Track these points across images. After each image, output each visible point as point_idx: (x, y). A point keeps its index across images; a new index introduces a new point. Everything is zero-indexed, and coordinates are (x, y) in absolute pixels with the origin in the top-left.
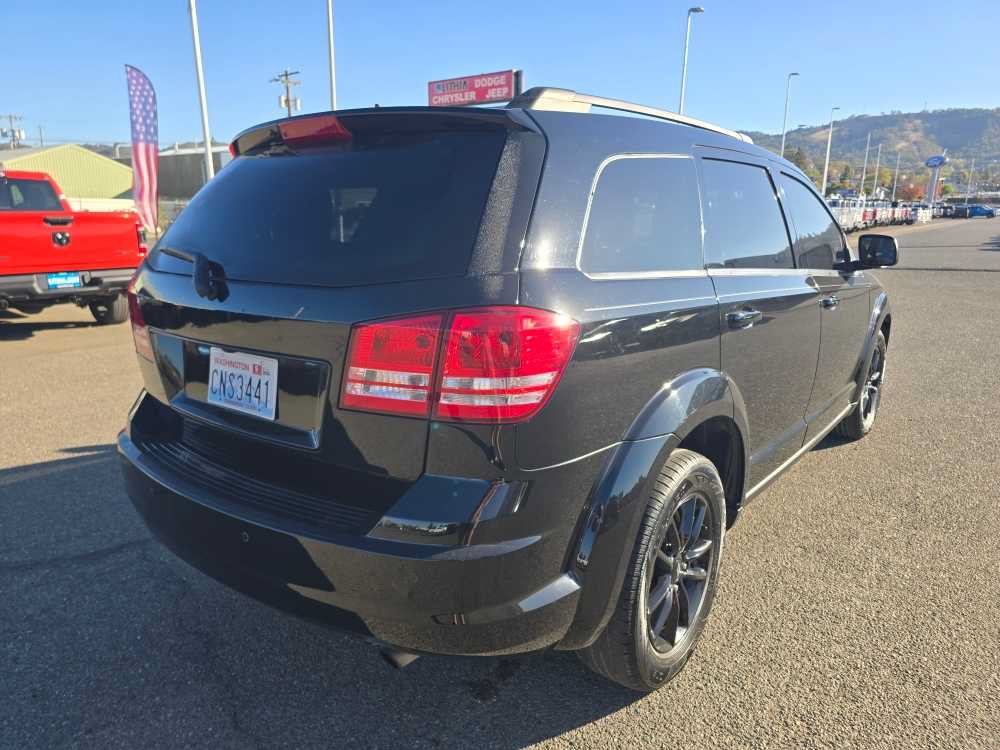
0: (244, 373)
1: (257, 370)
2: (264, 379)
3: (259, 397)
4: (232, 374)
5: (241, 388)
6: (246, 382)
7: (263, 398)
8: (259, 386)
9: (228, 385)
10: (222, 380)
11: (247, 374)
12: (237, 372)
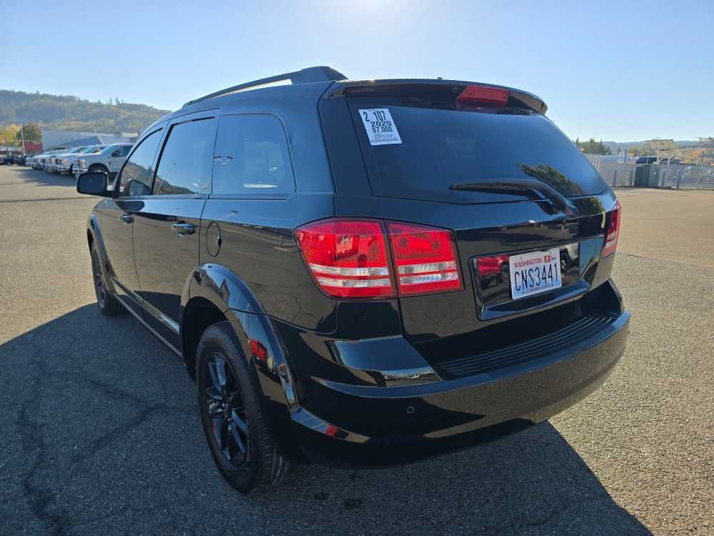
0: (538, 265)
1: (547, 259)
2: (553, 263)
3: (552, 277)
4: (531, 270)
5: (538, 276)
6: (542, 271)
7: (554, 276)
8: (550, 269)
9: (529, 278)
10: (523, 278)
11: (541, 265)
12: (533, 267)
